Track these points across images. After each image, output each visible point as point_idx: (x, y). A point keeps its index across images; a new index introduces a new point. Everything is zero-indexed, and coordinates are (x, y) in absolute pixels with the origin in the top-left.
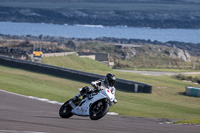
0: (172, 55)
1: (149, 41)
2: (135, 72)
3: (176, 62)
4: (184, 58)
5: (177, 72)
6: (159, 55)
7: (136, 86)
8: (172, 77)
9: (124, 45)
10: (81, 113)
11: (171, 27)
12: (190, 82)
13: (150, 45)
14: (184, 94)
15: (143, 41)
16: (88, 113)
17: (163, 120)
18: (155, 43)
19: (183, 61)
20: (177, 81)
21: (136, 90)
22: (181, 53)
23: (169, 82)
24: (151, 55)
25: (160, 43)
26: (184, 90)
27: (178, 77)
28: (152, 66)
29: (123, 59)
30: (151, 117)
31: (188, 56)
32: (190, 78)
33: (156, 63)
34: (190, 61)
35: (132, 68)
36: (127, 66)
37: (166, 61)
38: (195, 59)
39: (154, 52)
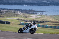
0: (16, 13)
1: (9, 9)
2: (5, 18)
3: (17, 15)
4: (20, 14)
5: (18, 18)
6: (12, 13)
7: (6, 22)
8: (16, 19)
9: (2, 10)
10: (26, 32)
11: (16, 5)
12: (21, 21)
13: (10, 10)
14: (20, 24)
15: (7, 9)
16: (29, 32)
17: (14, 32)
18: (11, 9)
19: (19, 15)
20: (18, 21)
21: (6, 23)
22: (19, 13)
23: (16, 21)
24: (10, 13)
25: (12, 10)
26: (20, 23)
27: (18, 19)
28: (10, 16)
29: (2, 14)
30: (10, 31)
31: (21, 13)
32: (21, 20)
33: (11, 16)
34: (21, 15)
35: (4, 17)
36: (3, 16)
37: (14, 15)
38: (23, 14)
39: (11, 12)
